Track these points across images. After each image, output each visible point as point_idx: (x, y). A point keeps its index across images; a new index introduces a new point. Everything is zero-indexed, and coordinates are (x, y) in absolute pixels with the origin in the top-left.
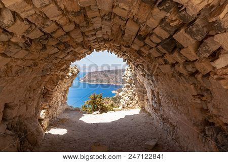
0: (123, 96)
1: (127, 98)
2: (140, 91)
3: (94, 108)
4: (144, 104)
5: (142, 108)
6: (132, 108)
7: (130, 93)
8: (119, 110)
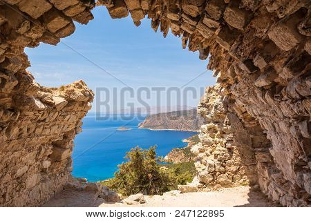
0: (201, 155)
1: (211, 160)
2: (245, 142)
3: (141, 177)
4: (255, 173)
5: (251, 184)
6: (224, 185)
7: (219, 147)
8: (193, 190)
